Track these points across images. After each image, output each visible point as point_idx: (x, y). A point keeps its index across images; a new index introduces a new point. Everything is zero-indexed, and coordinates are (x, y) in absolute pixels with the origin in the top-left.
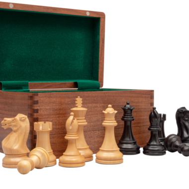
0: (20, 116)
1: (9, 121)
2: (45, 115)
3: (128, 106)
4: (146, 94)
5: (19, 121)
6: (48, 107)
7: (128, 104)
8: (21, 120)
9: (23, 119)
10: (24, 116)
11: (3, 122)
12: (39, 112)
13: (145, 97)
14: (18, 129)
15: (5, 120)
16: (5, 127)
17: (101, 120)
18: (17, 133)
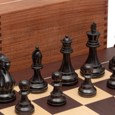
2: (7, 44)
3: (67, 39)
4: (100, 11)
6: (10, 37)
7: (67, 37)
12: (2, 42)
13: (99, 13)
17: (57, 40)
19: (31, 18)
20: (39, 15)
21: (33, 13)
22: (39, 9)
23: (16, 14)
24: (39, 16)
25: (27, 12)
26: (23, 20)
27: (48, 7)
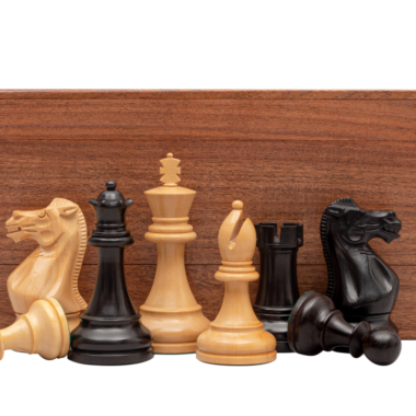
0: (59, 205)
1: (28, 218)
3: (112, 196)
5: (59, 220)
7: (111, 188)
8: (63, 216)
9: (68, 212)
10: (70, 204)
11: (11, 221)
14: (56, 242)
15: (18, 218)
16: (16, 237)
18: (53, 253)
19: (106, 127)
20: (138, 124)
21: (113, 109)
22: (138, 101)
23: (44, 101)
24: (137, 127)
25: (87, 104)
26: (71, 128)
27: (175, 101)
